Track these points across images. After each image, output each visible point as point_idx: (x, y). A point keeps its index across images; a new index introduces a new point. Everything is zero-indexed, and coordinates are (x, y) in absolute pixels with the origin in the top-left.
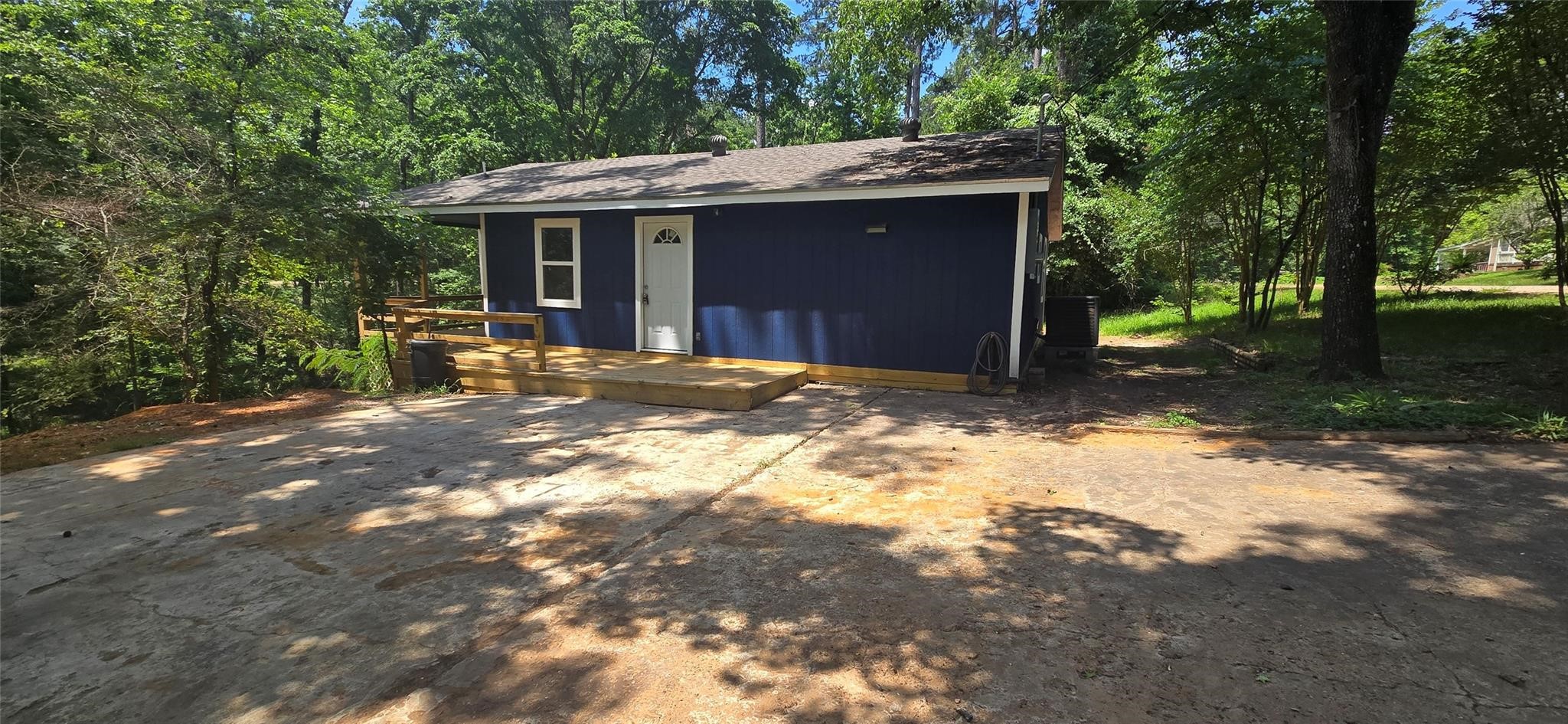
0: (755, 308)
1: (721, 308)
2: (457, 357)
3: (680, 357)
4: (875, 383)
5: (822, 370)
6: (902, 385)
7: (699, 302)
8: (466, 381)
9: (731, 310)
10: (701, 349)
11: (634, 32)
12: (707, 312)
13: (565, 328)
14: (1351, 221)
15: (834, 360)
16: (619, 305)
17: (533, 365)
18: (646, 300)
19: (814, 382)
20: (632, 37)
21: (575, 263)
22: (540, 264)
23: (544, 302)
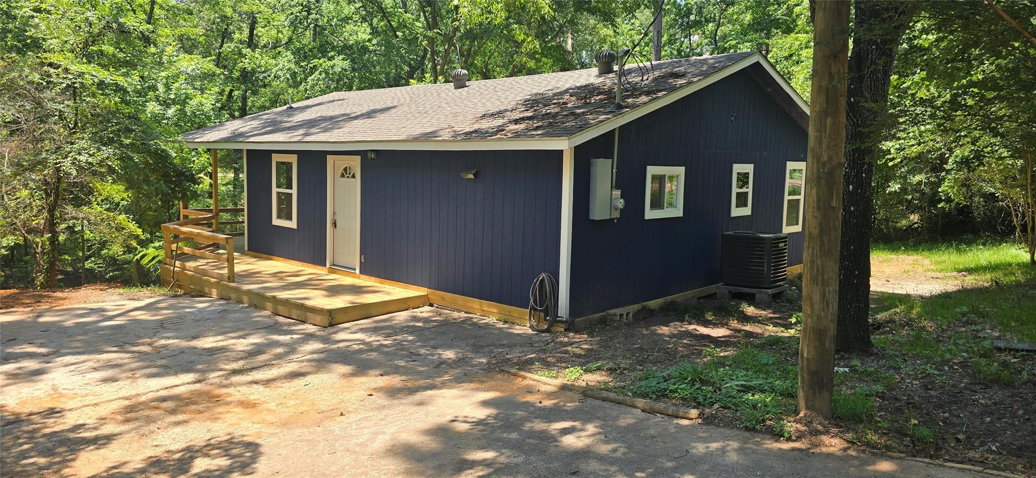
3: (352, 275)
5: (437, 296)
10: (364, 269)
17: (225, 276)
18: (334, 224)
19: (431, 305)
21: (294, 191)
22: (275, 190)
23: (276, 222)
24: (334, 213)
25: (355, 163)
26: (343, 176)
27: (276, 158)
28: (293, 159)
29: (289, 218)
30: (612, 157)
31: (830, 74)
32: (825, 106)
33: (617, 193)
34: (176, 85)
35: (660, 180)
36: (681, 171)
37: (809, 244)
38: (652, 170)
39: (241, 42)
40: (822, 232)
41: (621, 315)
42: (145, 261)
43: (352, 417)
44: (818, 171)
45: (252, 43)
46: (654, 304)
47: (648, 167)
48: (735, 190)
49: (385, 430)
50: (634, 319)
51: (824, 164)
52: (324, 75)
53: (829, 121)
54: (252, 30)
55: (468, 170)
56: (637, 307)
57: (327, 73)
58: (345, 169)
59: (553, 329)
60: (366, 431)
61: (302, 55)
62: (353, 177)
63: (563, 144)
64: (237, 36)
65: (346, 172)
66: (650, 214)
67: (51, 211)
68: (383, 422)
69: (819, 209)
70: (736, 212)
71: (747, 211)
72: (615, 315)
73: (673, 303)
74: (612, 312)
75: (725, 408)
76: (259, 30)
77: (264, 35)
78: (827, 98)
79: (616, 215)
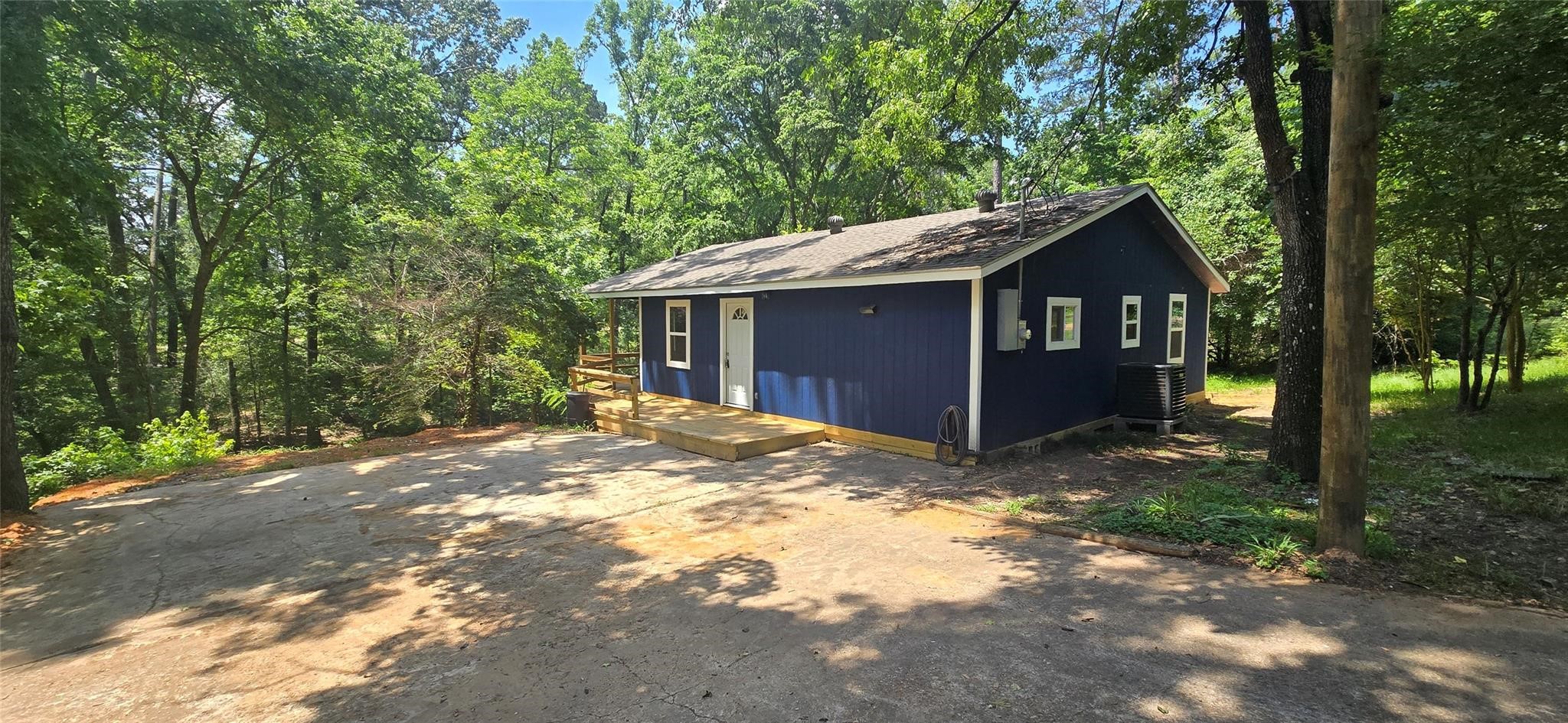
0: (792, 374)
1: (769, 373)
2: (597, 405)
3: (746, 413)
4: (871, 445)
5: (835, 430)
6: (890, 449)
7: (757, 368)
8: (600, 423)
9: (776, 374)
10: (758, 407)
11: (828, 118)
12: (761, 374)
13: (684, 384)
14: (1296, 304)
15: (843, 423)
16: (711, 367)
17: (630, 414)
18: (727, 364)
19: (828, 440)
20: (825, 123)
21: (687, 334)
22: (669, 334)
23: (672, 364)
24: (727, 354)
25: (749, 304)
26: (735, 318)
27: (669, 304)
28: (687, 304)
29: (684, 360)
30: (1017, 288)
31: (1359, 166)
32: (1352, 202)
33: (1023, 323)
34: (573, 247)
35: (1058, 311)
36: (1077, 302)
37: (1334, 359)
38: (1052, 302)
39: (620, 210)
40: (1351, 345)
41: (1030, 448)
42: (550, 403)
43: (796, 553)
44: (1345, 276)
45: (629, 208)
46: (1058, 435)
47: (1049, 299)
48: (1125, 322)
49: (839, 567)
50: (1043, 452)
51: (1353, 267)
52: (697, 232)
53: (1358, 218)
54: (629, 197)
55: (867, 305)
56: (1040, 440)
57: (700, 230)
58: (738, 311)
59: (963, 463)
60: (817, 567)
61: (679, 215)
62: (746, 318)
63: (974, 274)
64: (615, 204)
65: (739, 314)
66: (1051, 346)
67: (473, 357)
68: (831, 558)
69: (1346, 318)
70: (1127, 344)
71: (1135, 343)
72: (1025, 447)
73: (1075, 435)
74: (1020, 444)
75: (1218, 544)
76: (634, 199)
77: (639, 203)
78: (1355, 191)
79: (1022, 345)
